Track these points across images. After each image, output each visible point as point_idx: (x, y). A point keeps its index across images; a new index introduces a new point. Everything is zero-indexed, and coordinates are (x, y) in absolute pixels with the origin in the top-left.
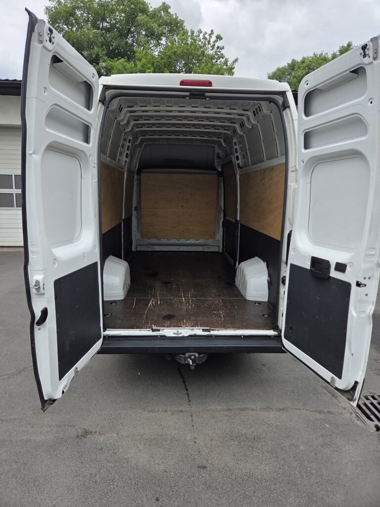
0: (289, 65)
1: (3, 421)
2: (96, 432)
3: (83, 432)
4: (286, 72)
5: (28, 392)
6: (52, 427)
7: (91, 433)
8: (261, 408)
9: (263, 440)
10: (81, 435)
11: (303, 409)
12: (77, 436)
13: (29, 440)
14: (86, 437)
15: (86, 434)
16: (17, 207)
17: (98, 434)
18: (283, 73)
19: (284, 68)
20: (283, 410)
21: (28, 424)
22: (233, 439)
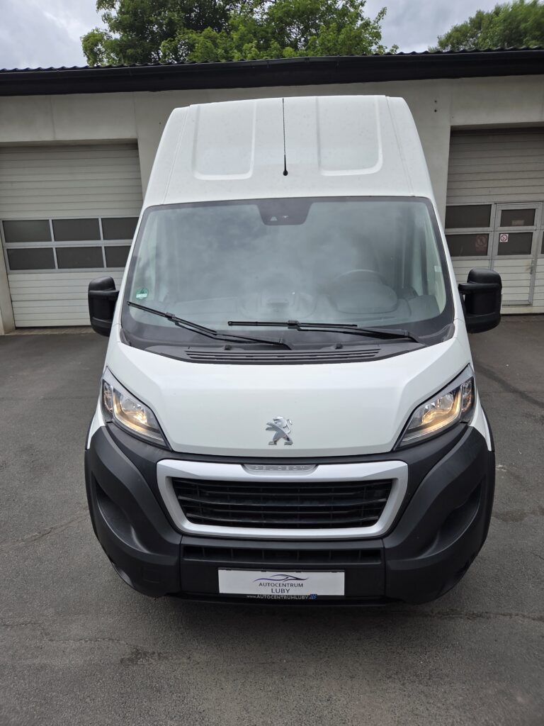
0: (472, 20)
1: (8, 626)
2: (154, 653)
3: (132, 653)
4: (468, 33)
5: (51, 572)
6: (83, 642)
7: (145, 654)
8: (439, 613)
9: (446, 679)
10: (129, 659)
11: (517, 615)
12: (122, 661)
13: (43, 667)
14: (136, 664)
15: (137, 655)
16: (59, 268)
17: (157, 658)
18: (465, 35)
19: (464, 26)
20: (481, 616)
21: (46, 635)
22: (390, 677)
